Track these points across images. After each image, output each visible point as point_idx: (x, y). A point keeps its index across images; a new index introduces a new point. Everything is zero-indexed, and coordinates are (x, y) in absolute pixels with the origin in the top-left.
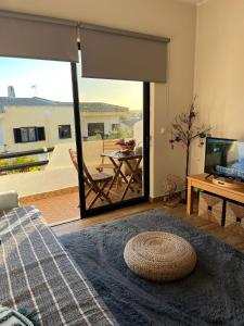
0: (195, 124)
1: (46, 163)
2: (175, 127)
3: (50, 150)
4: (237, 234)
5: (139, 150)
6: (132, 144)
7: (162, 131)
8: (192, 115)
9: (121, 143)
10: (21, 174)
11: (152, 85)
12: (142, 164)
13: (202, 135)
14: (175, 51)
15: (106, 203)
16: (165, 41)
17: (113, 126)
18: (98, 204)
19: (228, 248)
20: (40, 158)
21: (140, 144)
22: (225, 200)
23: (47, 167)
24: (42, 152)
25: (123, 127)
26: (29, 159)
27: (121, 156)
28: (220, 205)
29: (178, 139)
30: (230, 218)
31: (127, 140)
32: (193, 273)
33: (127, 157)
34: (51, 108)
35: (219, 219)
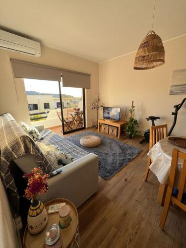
0: (100, 103)
1: (46, 117)
2: (93, 103)
3: (48, 112)
4: (112, 135)
5: (82, 112)
6: (79, 109)
7: (89, 105)
8: (99, 100)
9: (75, 109)
10: (37, 121)
11: (85, 89)
12: (83, 116)
13: (102, 106)
14: (92, 78)
15: (71, 130)
16: (89, 75)
17: (68, 103)
18: (68, 130)
19: (110, 139)
20: (44, 115)
21: (82, 109)
22: (109, 125)
23: (47, 119)
24: (45, 113)
25: (71, 104)
26: (39, 116)
27: (75, 113)
28: (108, 127)
29: (94, 108)
30: (111, 131)
31: (77, 108)
32: (100, 144)
33: (78, 114)
34: (40, 96)
35: (107, 131)
